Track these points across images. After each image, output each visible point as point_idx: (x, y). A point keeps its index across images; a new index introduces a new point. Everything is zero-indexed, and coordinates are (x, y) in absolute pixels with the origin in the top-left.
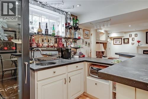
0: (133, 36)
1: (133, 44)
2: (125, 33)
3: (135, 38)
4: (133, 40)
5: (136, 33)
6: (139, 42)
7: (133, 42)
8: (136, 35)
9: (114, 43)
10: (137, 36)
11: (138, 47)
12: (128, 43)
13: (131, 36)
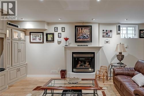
0: (60, 31)
1: (59, 42)
2: (49, 24)
3: (62, 33)
4: (60, 36)
5: (63, 26)
6: (66, 39)
7: (60, 40)
8: (63, 29)
9: (32, 41)
10: (64, 31)
11: (66, 48)
12: (53, 40)
13: (56, 29)
